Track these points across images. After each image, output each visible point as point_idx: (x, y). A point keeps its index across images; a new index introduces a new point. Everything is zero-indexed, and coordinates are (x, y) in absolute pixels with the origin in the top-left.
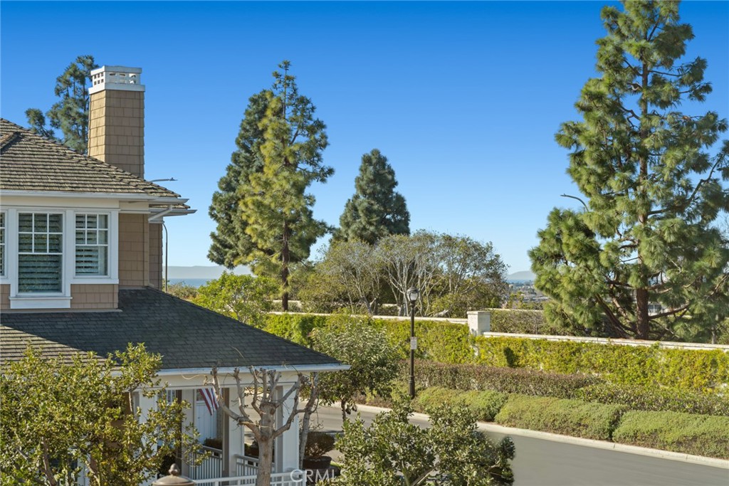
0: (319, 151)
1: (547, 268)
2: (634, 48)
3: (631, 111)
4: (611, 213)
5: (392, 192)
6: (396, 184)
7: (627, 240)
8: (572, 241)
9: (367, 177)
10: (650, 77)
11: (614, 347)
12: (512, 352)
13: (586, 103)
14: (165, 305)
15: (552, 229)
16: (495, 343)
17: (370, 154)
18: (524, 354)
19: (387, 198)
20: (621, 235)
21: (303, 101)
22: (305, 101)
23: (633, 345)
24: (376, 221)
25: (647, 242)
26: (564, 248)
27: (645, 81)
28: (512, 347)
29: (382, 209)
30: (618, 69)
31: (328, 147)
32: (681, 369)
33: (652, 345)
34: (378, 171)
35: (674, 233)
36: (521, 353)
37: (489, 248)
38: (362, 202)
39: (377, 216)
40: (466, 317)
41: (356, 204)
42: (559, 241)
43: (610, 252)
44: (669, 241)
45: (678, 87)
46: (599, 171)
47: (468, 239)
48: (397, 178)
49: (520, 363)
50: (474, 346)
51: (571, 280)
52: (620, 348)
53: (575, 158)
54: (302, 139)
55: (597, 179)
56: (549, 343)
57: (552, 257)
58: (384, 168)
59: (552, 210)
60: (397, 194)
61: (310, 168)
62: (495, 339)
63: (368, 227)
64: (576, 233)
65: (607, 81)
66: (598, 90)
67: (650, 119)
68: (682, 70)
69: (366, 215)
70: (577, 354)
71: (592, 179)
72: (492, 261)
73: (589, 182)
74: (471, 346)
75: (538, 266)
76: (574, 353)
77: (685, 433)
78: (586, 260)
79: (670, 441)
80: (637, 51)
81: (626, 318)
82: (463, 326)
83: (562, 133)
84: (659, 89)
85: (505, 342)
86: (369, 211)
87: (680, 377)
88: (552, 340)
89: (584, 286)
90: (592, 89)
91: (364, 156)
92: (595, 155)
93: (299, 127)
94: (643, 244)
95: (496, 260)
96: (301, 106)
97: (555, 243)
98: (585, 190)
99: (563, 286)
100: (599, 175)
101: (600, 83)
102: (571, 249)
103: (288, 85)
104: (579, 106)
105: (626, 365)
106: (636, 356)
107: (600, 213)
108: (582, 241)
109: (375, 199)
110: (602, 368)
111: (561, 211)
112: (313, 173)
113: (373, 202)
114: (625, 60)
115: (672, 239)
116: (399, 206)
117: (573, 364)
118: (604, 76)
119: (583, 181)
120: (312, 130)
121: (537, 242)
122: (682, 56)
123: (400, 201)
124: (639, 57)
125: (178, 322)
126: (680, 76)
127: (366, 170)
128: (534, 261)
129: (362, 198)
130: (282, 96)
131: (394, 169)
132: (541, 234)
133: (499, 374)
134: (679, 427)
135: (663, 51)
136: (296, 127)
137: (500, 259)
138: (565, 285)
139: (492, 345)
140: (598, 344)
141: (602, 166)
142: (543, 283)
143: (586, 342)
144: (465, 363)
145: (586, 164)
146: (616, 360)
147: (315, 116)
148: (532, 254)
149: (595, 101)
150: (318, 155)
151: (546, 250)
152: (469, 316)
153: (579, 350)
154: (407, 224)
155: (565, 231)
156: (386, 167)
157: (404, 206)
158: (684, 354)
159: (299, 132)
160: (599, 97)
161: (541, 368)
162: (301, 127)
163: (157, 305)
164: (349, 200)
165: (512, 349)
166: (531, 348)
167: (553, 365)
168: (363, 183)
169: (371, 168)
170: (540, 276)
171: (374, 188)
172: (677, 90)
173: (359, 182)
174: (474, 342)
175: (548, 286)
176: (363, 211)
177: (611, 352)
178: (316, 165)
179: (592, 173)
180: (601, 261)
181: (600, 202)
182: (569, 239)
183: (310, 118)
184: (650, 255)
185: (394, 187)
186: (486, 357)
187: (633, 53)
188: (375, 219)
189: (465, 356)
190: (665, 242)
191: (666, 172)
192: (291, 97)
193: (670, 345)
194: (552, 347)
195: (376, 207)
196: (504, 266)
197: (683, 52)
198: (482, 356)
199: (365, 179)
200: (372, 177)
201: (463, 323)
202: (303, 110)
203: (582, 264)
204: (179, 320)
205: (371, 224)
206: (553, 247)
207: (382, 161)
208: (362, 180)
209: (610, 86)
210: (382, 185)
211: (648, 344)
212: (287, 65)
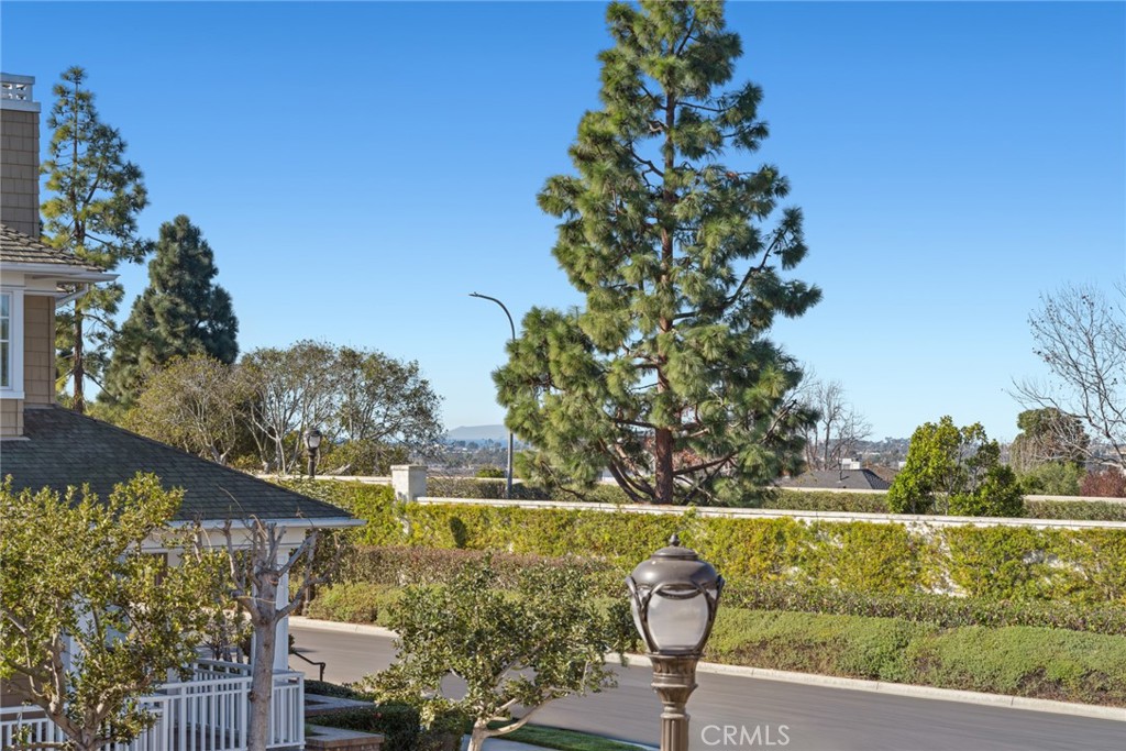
0: (132, 214)
1: (523, 397)
2: (658, 68)
3: (649, 163)
4: (623, 313)
5: (209, 285)
6: (215, 271)
7: (639, 356)
8: (564, 358)
9: (169, 260)
10: (677, 111)
11: (627, 516)
12: (465, 526)
13: (587, 149)
14: (86, 432)
15: (530, 340)
16: (437, 513)
17: (173, 224)
18: (484, 530)
19: (199, 294)
20: (628, 350)
21: (105, 133)
22: (108, 134)
23: (656, 513)
24: (184, 331)
25: (678, 358)
26: (553, 368)
27: (670, 118)
28: (464, 519)
29: (193, 312)
30: (633, 99)
31: (146, 208)
32: (730, 546)
33: (685, 512)
34: (186, 251)
35: (718, 346)
36: (479, 528)
37: (413, 370)
38: (160, 301)
39: (186, 323)
40: (391, 474)
41: (151, 303)
42: (541, 356)
43: (623, 373)
44: (710, 357)
45: (719, 128)
46: (605, 251)
47: (380, 356)
48: (217, 262)
49: (477, 543)
50: (402, 518)
51: (563, 416)
52: (637, 517)
53: (567, 230)
54: (104, 195)
55: (601, 264)
56: (524, 512)
57: (528, 382)
58: (196, 246)
59: (529, 310)
60: (217, 288)
61: (118, 242)
62: (438, 507)
63: (170, 340)
64: (568, 345)
65: (618, 117)
66: (605, 129)
67: (681, 175)
68: (724, 102)
69: (167, 322)
70: (567, 529)
71: (594, 263)
72: (417, 390)
73: (588, 268)
74: (397, 519)
75: (509, 395)
76: (564, 526)
77: (748, 637)
78: (585, 386)
79: (725, 649)
80: (663, 72)
81: (636, 474)
82: (385, 487)
83: (548, 193)
84: (693, 130)
85: (453, 512)
86: (172, 315)
87: (729, 559)
88: (528, 507)
89: (582, 425)
90: (597, 127)
91: (164, 226)
92: (600, 227)
93: (100, 175)
94: (672, 362)
95: (424, 388)
96: (101, 142)
97: (536, 362)
98: (582, 282)
99: (551, 424)
100: (604, 258)
101: (605, 118)
102: (562, 369)
103: (82, 107)
104: (576, 153)
105: (645, 543)
106: (661, 528)
107: (607, 316)
108: (581, 356)
109: (180, 295)
110: (607, 548)
111: (543, 312)
112: (122, 248)
113: (178, 300)
114: (642, 85)
115: (714, 354)
116: (221, 306)
117: (562, 542)
118: (610, 108)
119: (578, 268)
120: (119, 181)
121: (504, 359)
122: (726, 82)
123: (222, 298)
124: (665, 81)
125: (111, 456)
126: (720, 111)
127: (166, 248)
128: (500, 387)
129: (159, 294)
130: (71, 125)
131: (213, 249)
132: (513, 348)
133: (449, 559)
134: (738, 629)
135: (701, 73)
136: (95, 175)
137: (430, 388)
138: (555, 423)
139: (432, 516)
140: (603, 513)
141: (610, 245)
142: (519, 420)
143: (583, 509)
144: (388, 544)
145: (584, 241)
146: (631, 536)
147: (125, 158)
148: (498, 377)
149: (600, 146)
150: (130, 221)
151: (519, 371)
152: (394, 473)
153: (570, 522)
154: (234, 337)
155: (553, 342)
156: (200, 244)
157: (227, 307)
158: (736, 524)
159: (99, 184)
160: (606, 140)
161: (511, 549)
162: (104, 175)
163: (76, 431)
164: (139, 297)
165: (464, 522)
166: (495, 520)
167: (530, 545)
168: (162, 270)
169: (176, 246)
170: (513, 410)
171: (181, 278)
172: (718, 132)
173: (155, 268)
174: (404, 512)
175: (527, 425)
176: (162, 315)
177: (622, 524)
178: (126, 236)
179: (592, 254)
180: (609, 388)
181: (605, 298)
182: (560, 354)
183: (117, 162)
184: (682, 378)
185: (212, 277)
186: (422, 535)
187: (657, 75)
188: (182, 327)
189: (388, 533)
190: (704, 359)
191: (706, 253)
192: (87, 126)
193: (713, 512)
194: (530, 517)
195: (183, 308)
196: (435, 397)
197: (728, 76)
198: (417, 535)
199: (166, 263)
200: (177, 260)
201: (385, 484)
202: (107, 148)
203: (579, 393)
204: (113, 453)
205: (175, 336)
206: (531, 366)
207: (192, 235)
208: (161, 265)
209: (622, 124)
210: (192, 274)
211: (679, 511)
212: (77, 75)
